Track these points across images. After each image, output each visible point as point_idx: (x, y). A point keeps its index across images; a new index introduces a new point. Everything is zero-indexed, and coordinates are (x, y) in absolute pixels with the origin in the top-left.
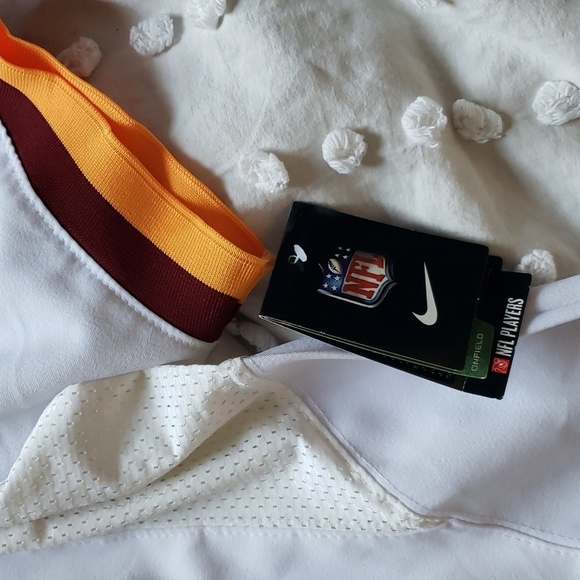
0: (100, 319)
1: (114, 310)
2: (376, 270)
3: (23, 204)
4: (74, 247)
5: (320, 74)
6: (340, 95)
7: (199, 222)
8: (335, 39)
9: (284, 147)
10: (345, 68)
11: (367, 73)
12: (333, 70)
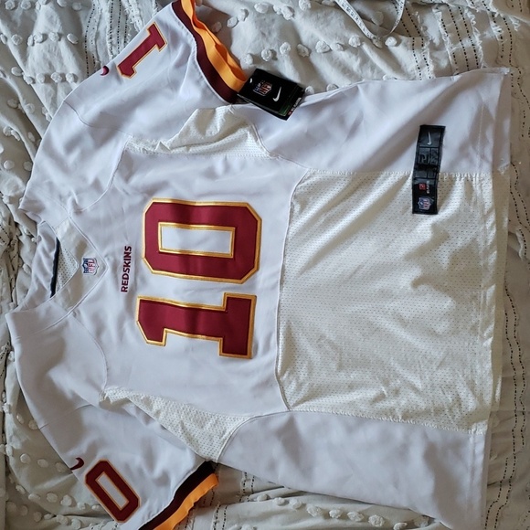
0: (204, 92)
1: (208, 91)
2: (269, 87)
3: (194, 63)
4: (202, 74)
5: (263, 34)
6: (267, 40)
7: (230, 70)
8: (269, 26)
9: (253, 53)
10: (270, 33)
11: (275, 35)
12: (267, 34)
